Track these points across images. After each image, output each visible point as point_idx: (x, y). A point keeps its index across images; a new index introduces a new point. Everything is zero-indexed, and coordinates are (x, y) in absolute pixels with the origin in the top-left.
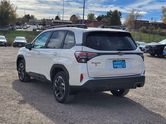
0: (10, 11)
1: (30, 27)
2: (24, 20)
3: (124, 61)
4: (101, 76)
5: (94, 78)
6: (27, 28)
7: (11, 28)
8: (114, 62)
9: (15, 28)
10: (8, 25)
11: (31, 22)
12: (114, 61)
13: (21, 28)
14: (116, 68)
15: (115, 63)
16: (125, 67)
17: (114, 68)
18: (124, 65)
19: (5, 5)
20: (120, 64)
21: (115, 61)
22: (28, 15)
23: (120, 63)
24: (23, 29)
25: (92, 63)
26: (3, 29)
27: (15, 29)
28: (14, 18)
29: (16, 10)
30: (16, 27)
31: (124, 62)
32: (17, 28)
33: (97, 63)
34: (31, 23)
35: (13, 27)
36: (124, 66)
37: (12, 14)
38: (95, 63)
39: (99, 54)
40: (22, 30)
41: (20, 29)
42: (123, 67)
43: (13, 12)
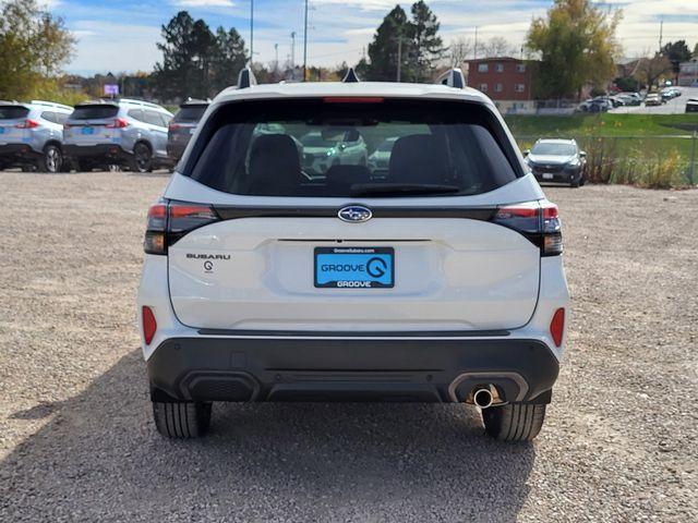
0: (588, 31)
1: (678, 95)
2: (653, 67)
3: (390, 251)
4: (240, 322)
5: (202, 331)
6: (665, 99)
7: (589, 105)
8: (319, 256)
9: (604, 104)
10: (580, 90)
11: (689, 74)
12: (318, 251)
13: (637, 103)
14: (333, 285)
15: (324, 259)
16: (392, 285)
17: (317, 285)
18: (388, 272)
19: (569, 11)
20: (359, 268)
21: (330, 250)
22: (681, 44)
23: (363, 260)
24: (643, 105)
25: (188, 256)
26: (557, 111)
27: (605, 109)
28: (604, 61)
29: (613, 27)
30: (612, 100)
31: (386, 258)
32: (617, 105)
33: (211, 256)
34: (689, 78)
35: (597, 101)
36: (385, 279)
37: (597, 45)
38: (203, 257)
39: (221, 214)
40: (642, 109)
41: (628, 105)
42: (375, 285)
43: (598, 35)
